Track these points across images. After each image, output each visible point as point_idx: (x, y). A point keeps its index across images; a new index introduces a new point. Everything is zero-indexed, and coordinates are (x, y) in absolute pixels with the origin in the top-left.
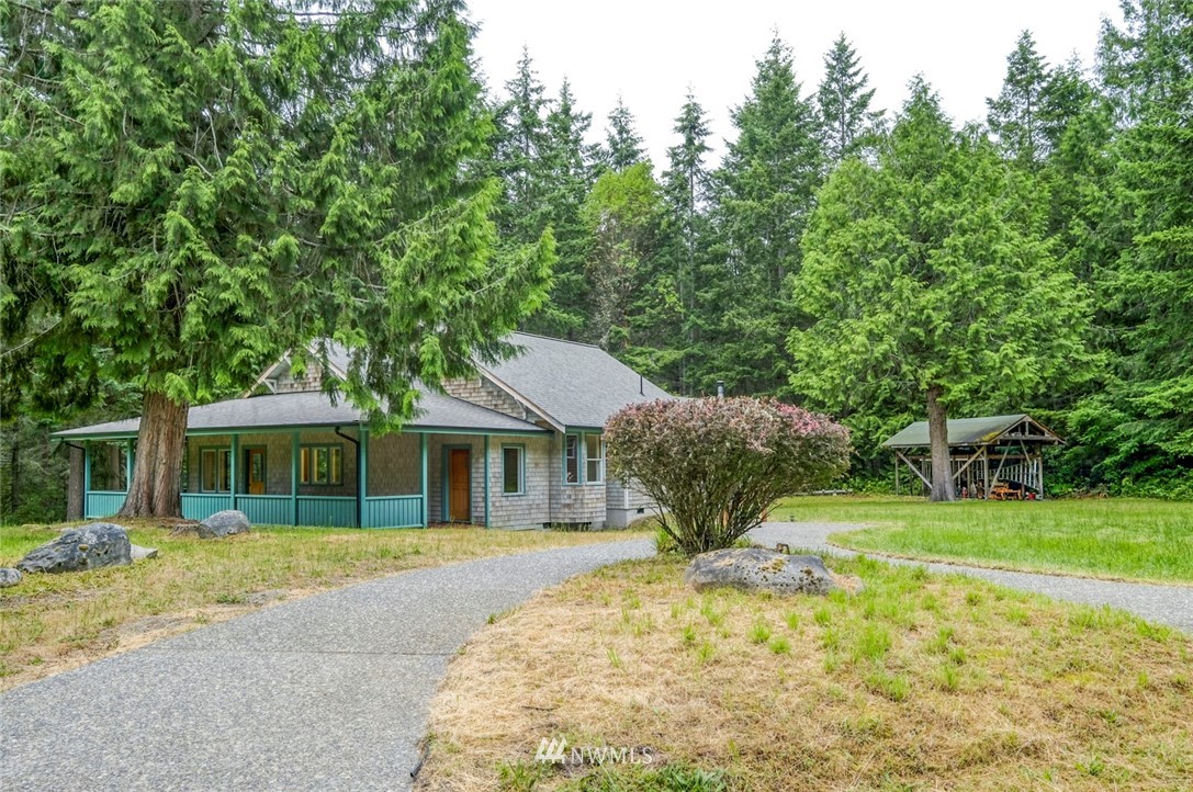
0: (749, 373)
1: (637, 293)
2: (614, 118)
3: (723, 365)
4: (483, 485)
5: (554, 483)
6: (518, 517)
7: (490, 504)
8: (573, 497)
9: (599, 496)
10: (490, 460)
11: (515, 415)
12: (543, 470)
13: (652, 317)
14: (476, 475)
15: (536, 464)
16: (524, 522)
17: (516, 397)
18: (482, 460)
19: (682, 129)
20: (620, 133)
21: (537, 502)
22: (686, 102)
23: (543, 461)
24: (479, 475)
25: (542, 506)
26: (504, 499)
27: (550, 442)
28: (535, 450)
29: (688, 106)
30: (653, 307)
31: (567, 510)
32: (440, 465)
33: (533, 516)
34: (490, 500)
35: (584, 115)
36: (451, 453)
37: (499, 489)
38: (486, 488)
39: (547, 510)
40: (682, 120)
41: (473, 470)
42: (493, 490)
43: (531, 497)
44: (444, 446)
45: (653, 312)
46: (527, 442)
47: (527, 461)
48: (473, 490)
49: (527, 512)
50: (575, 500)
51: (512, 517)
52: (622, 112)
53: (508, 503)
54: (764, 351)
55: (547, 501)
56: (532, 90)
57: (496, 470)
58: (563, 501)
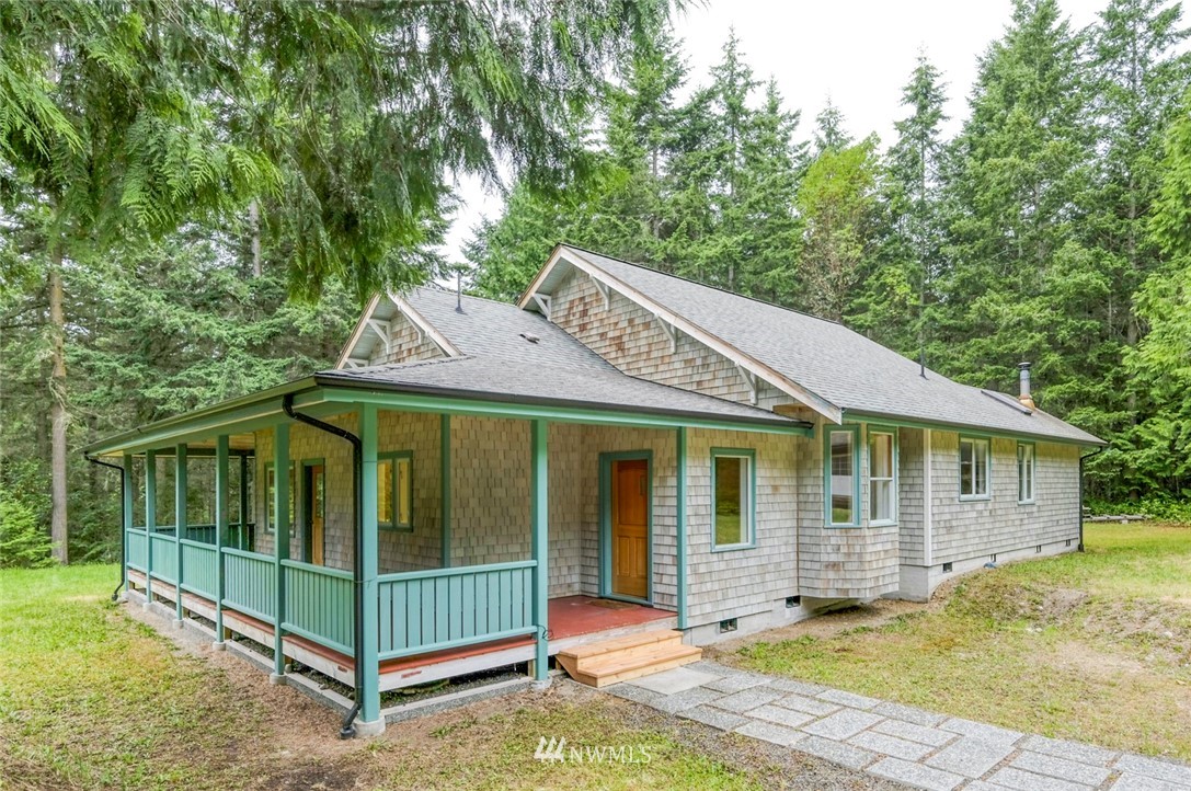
0: (1003, 372)
1: (858, 288)
2: (823, 121)
3: (967, 366)
4: (674, 532)
5: (806, 523)
6: (742, 591)
7: (687, 570)
8: (844, 550)
9: (889, 546)
10: (687, 481)
11: (734, 398)
12: (787, 498)
13: (876, 315)
14: (661, 511)
15: (775, 488)
16: (754, 600)
17: (738, 360)
18: (672, 481)
19: (912, 99)
20: (829, 135)
21: (776, 559)
22: (918, 65)
23: (787, 481)
24: (665, 511)
25: (783, 567)
26: (715, 558)
27: (799, 447)
28: (773, 462)
29: (919, 70)
30: (877, 303)
31: (831, 575)
32: (595, 492)
33: (770, 586)
34: (687, 561)
35: (792, 113)
36: (615, 465)
37: (704, 540)
38: (678, 537)
39: (793, 574)
40: (911, 88)
41: (655, 501)
42: (695, 540)
43: (766, 551)
44: (603, 455)
45: (878, 308)
46: (759, 446)
47: (759, 482)
48: (655, 540)
49: (758, 579)
50: (848, 554)
51: (731, 593)
52: (830, 112)
53: (723, 566)
54: (1030, 342)
55: (793, 556)
56: (739, 74)
57: (701, 501)
58: (824, 558)
